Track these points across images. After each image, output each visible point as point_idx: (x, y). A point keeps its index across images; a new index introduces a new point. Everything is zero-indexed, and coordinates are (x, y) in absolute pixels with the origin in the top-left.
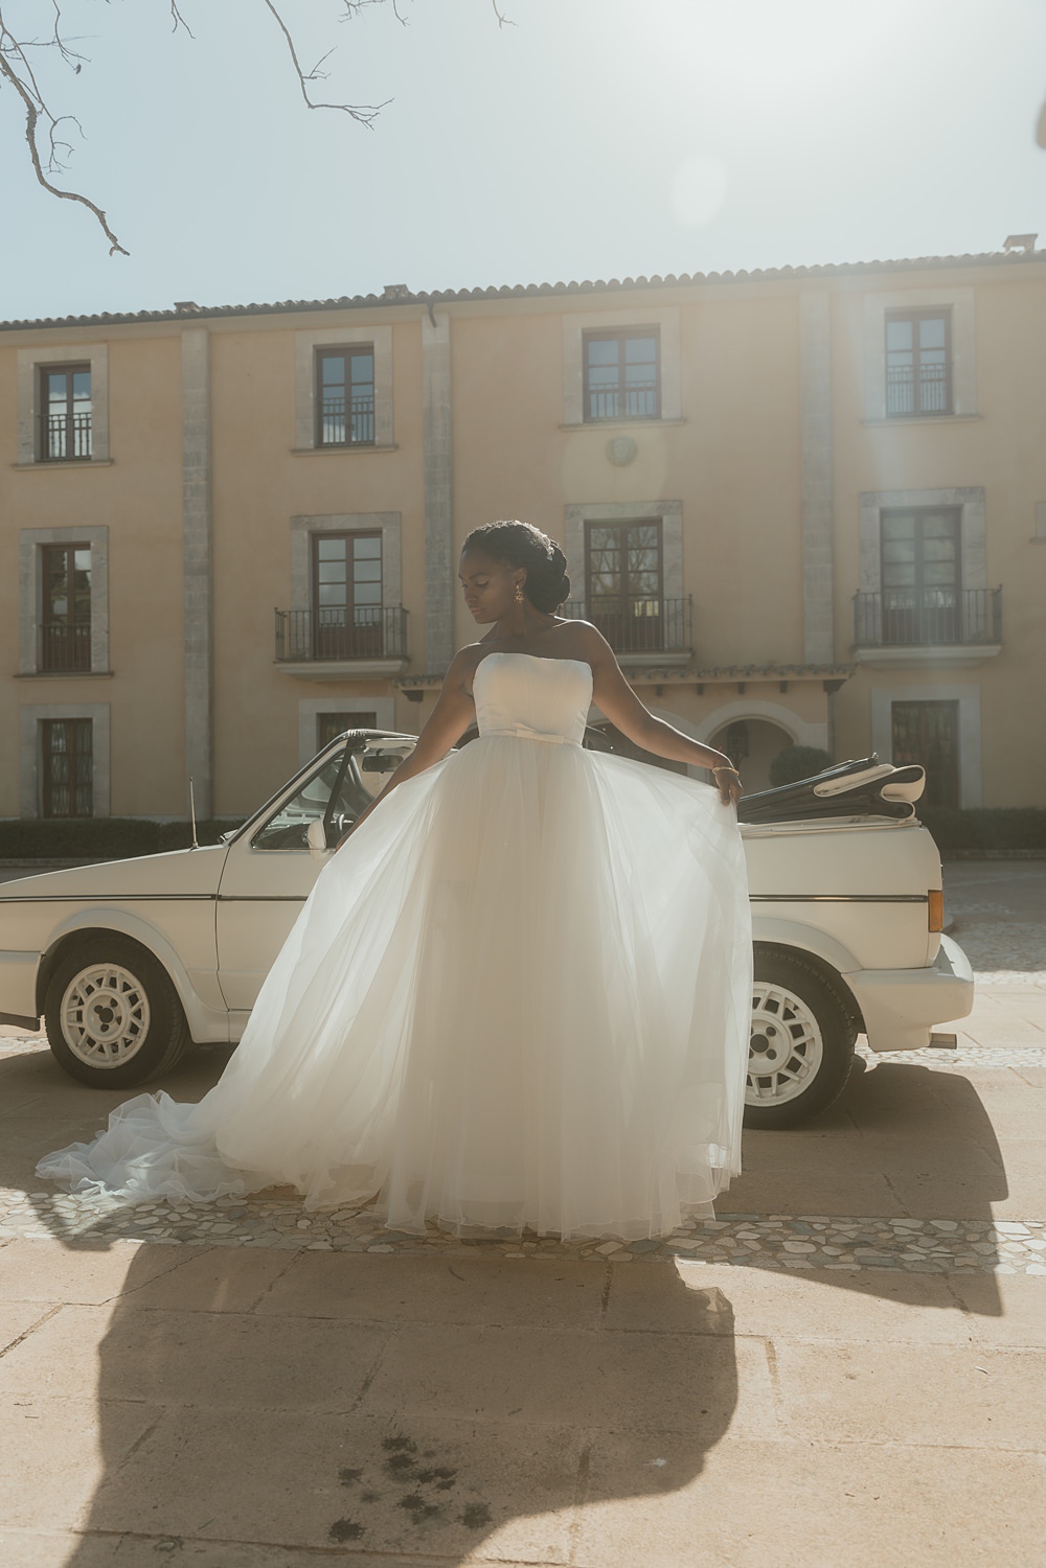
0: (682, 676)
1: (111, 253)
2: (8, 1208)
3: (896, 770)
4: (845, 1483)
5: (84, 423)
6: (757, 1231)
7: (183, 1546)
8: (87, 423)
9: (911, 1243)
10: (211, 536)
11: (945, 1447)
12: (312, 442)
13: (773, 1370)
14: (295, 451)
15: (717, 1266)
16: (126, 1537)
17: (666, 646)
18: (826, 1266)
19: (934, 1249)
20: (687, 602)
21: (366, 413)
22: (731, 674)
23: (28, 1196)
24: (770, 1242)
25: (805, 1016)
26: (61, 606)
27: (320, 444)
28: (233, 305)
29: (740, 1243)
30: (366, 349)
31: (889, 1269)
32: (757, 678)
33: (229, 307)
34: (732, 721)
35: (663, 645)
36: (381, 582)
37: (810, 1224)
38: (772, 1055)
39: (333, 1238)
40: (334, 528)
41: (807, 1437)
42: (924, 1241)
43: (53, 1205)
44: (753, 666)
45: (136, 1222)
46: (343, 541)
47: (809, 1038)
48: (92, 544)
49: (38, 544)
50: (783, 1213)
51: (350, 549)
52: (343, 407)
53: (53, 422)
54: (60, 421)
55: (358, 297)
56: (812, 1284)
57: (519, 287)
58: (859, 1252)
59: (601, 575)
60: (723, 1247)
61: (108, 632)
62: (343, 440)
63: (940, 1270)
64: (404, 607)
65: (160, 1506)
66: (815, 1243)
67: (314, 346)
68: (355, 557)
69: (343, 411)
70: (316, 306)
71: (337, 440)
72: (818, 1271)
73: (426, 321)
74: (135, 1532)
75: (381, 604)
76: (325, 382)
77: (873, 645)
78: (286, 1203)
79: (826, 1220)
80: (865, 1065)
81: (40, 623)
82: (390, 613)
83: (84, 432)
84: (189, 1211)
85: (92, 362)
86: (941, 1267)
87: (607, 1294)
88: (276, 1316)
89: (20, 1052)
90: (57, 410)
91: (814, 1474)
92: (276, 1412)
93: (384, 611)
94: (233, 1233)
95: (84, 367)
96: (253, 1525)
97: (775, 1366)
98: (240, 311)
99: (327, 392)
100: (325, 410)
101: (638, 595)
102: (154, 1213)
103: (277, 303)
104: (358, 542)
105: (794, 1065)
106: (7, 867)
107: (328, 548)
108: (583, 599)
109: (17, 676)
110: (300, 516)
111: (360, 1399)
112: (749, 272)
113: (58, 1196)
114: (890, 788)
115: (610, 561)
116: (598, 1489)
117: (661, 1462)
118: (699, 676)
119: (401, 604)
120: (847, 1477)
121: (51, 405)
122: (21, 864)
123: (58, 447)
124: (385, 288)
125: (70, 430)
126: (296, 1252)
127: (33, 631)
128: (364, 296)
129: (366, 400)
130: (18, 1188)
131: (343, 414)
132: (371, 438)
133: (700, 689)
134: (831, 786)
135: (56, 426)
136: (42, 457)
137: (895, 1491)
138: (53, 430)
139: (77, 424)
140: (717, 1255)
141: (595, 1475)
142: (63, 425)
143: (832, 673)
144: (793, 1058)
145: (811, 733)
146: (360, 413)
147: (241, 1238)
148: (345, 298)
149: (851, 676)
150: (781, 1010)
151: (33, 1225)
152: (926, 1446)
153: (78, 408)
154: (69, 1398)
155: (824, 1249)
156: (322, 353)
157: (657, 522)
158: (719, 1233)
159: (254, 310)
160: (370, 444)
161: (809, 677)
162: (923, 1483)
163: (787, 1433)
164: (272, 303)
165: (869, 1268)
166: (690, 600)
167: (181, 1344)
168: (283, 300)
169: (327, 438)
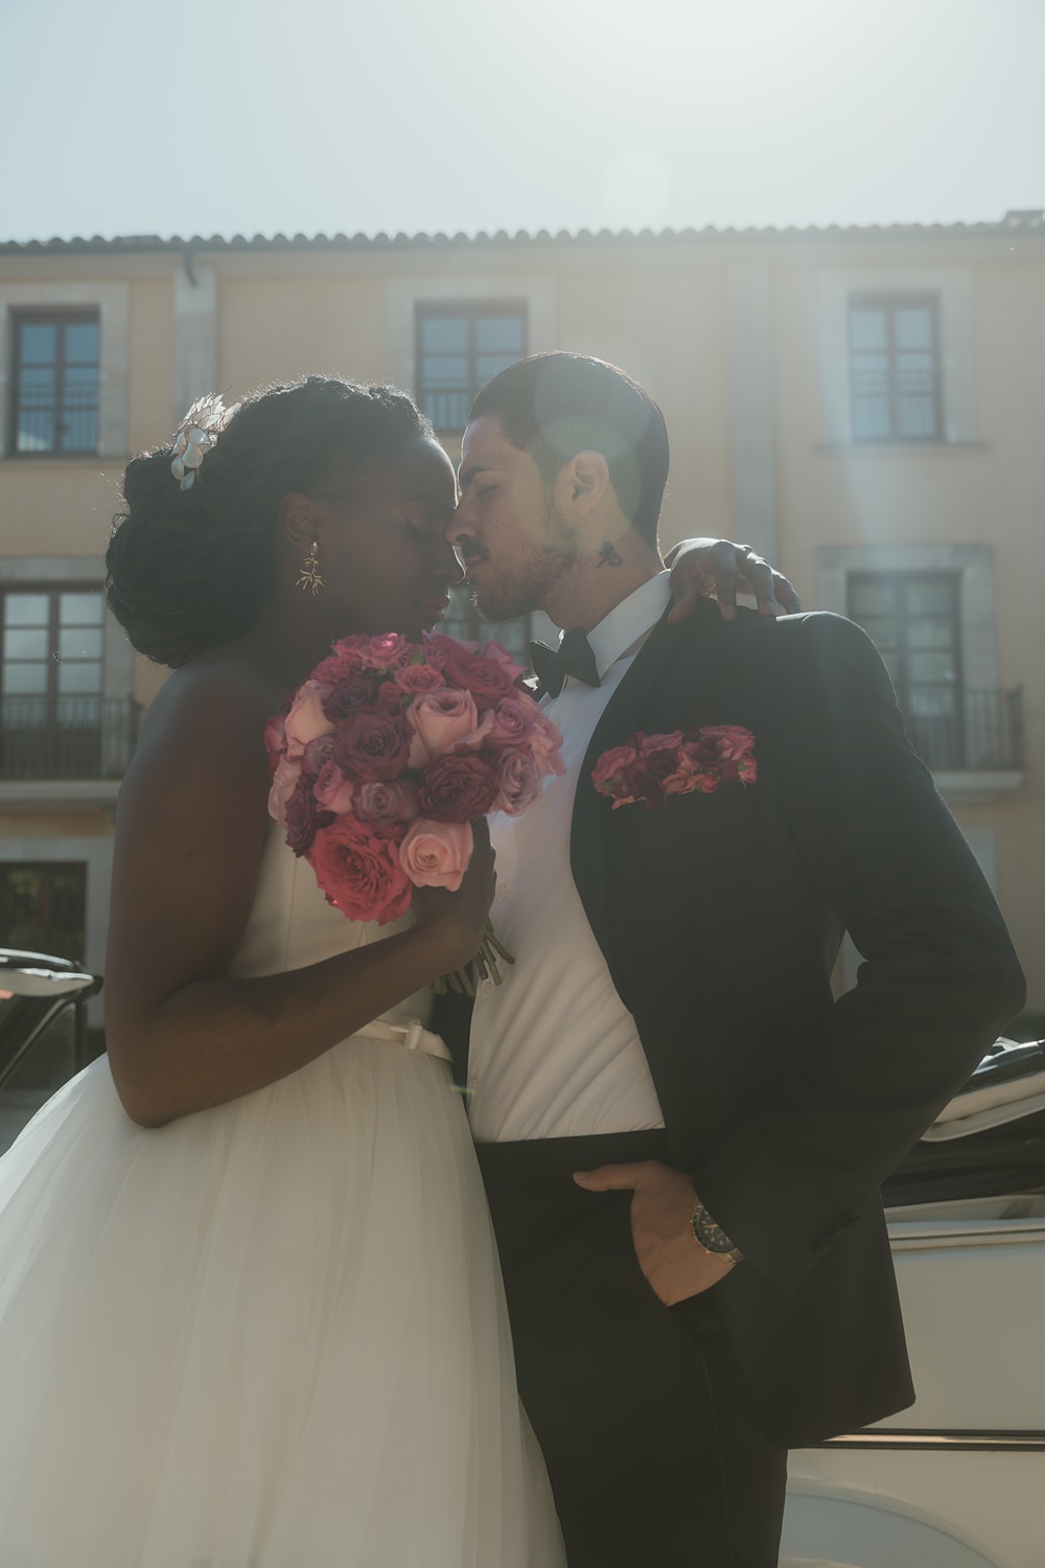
12: (1, 448)
21: (86, 408)
30: (89, 315)
36: (101, 660)
40: (31, 576)
46: (45, 597)
51: (54, 611)
52: (50, 398)
62: (49, 447)
64: (135, 699)
67: (9, 307)
68: (62, 623)
69: (50, 404)
71: (39, 447)
73: (180, 278)
75: (100, 695)
76: (23, 362)
82: (114, 709)
93: (105, 706)
99: (28, 376)
100: (24, 401)
107: (19, 608)
129: (86, 389)
132: (92, 446)
146: (76, 408)
156: (21, 317)
169: (26, 442)
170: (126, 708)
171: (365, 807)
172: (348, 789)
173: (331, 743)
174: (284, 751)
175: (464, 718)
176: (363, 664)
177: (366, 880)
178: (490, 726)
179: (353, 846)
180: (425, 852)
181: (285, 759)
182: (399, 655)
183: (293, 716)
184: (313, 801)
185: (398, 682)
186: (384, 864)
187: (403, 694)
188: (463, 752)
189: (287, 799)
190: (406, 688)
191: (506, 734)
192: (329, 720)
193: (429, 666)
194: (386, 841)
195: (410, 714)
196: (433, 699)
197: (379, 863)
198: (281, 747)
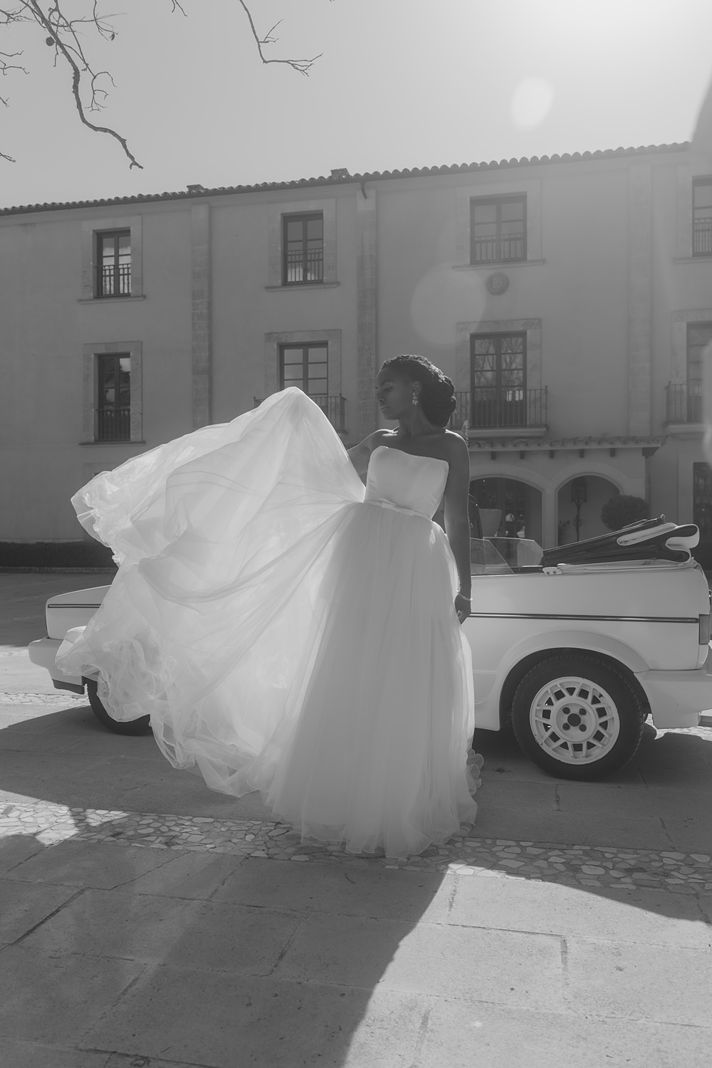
0: (539, 445)
1: (131, 167)
2: (56, 818)
3: (677, 527)
4: (607, 1047)
5: (126, 270)
6: (563, 857)
7: (150, 1064)
8: (128, 271)
9: (674, 870)
10: (210, 348)
11: (682, 1025)
12: (280, 281)
13: (565, 961)
14: (268, 288)
15: (533, 882)
16: (113, 1055)
17: (528, 423)
18: (611, 885)
19: (691, 876)
20: (543, 391)
21: (317, 260)
22: (575, 443)
23: (70, 810)
24: (572, 865)
25: (608, 701)
26: (111, 394)
27: (285, 283)
28: (226, 186)
29: (551, 865)
30: (318, 215)
31: (657, 890)
32: (594, 446)
33: (223, 188)
34: (576, 477)
35: (526, 423)
36: (327, 378)
37: (602, 853)
38: (583, 728)
39: (269, 848)
40: (295, 341)
41: (584, 1012)
42: (685, 869)
43: (86, 817)
44: (590, 437)
45: (139, 831)
46: (301, 350)
47: (610, 717)
48: (131, 354)
49: (95, 354)
50: (584, 844)
51: (306, 356)
52: (301, 256)
53: (105, 270)
54: (110, 270)
55: (312, 179)
56: (599, 898)
57: (425, 168)
58: (636, 875)
59: (484, 373)
60: (538, 867)
61: (141, 414)
62: (301, 279)
63: (694, 892)
64: (342, 396)
65: (137, 1035)
66: (605, 868)
67: (282, 214)
68: (309, 361)
69: (301, 259)
70: (283, 186)
71: (297, 280)
72: (605, 889)
73: (359, 194)
74: (119, 1052)
75: (327, 394)
76: (289, 239)
77: (680, 422)
78: (239, 822)
79: (615, 850)
80: (656, 734)
81: (97, 408)
82: (333, 400)
83: (126, 277)
84: (174, 825)
85: (131, 229)
86: (693, 889)
87: (453, 899)
88: (226, 903)
89: (73, 706)
90: (108, 262)
91: (585, 1039)
92: (219, 973)
93: (329, 399)
94: (202, 842)
95: (126, 232)
96: (197, 1052)
97: (566, 958)
98: (231, 191)
99: (290, 247)
100: (289, 259)
101: (510, 386)
102: (151, 825)
103: (257, 184)
104: (311, 351)
105: (599, 736)
106: (74, 573)
107: (290, 355)
108: (469, 390)
109: (82, 444)
110: (271, 333)
111: (276, 966)
112: (592, 153)
113: (90, 811)
114: (672, 540)
115: (491, 361)
116: (432, 1041)
117: (478, 1024)
118: (551, 445)
119: (341, 394)
120: (608, 1043)
121: (104, 259)
122: (84, 572)
123: (109, 286)
124: (332, 171)
125: (117, 276)
126: (243, 858)
127: (93, 412)
128: (317, 178)
129: (317, 251)
130: (64, 804)
131: (301, 261)
132: (321, 278)
133: (552, 454)
134: (630, 538)
135: (108, 273)
136: (98, 295)
137: (642, 1056)
138: (106, 276)
139: (121, 272)
140: (533, 873)
141: (432, 1030)
142: (112, 273)
143: (648, 443)
144: (598, 731)
145: (632, 485)
146: (313, 260)
147: (207, 846)
148: (303, 180)
149: (662, 445)
150: (590, 697)
151: (71, 831)
152: (669, 1023)
153: (123, 260)
154: (84, 955)
155: (611, 872)
156: (287, 219)
157: (523, 334)
158: (536, 857)
159: (241, 190)
160: (319, 282)
161: (632, 445)
162: (663, 1051)
163: (569, 1008)
164: (253, 185)
165: (642, 888)
166: (546, 390)
167: (161, 920)
168: (260, 183)
169: (291, 278)
170: (338, 400)
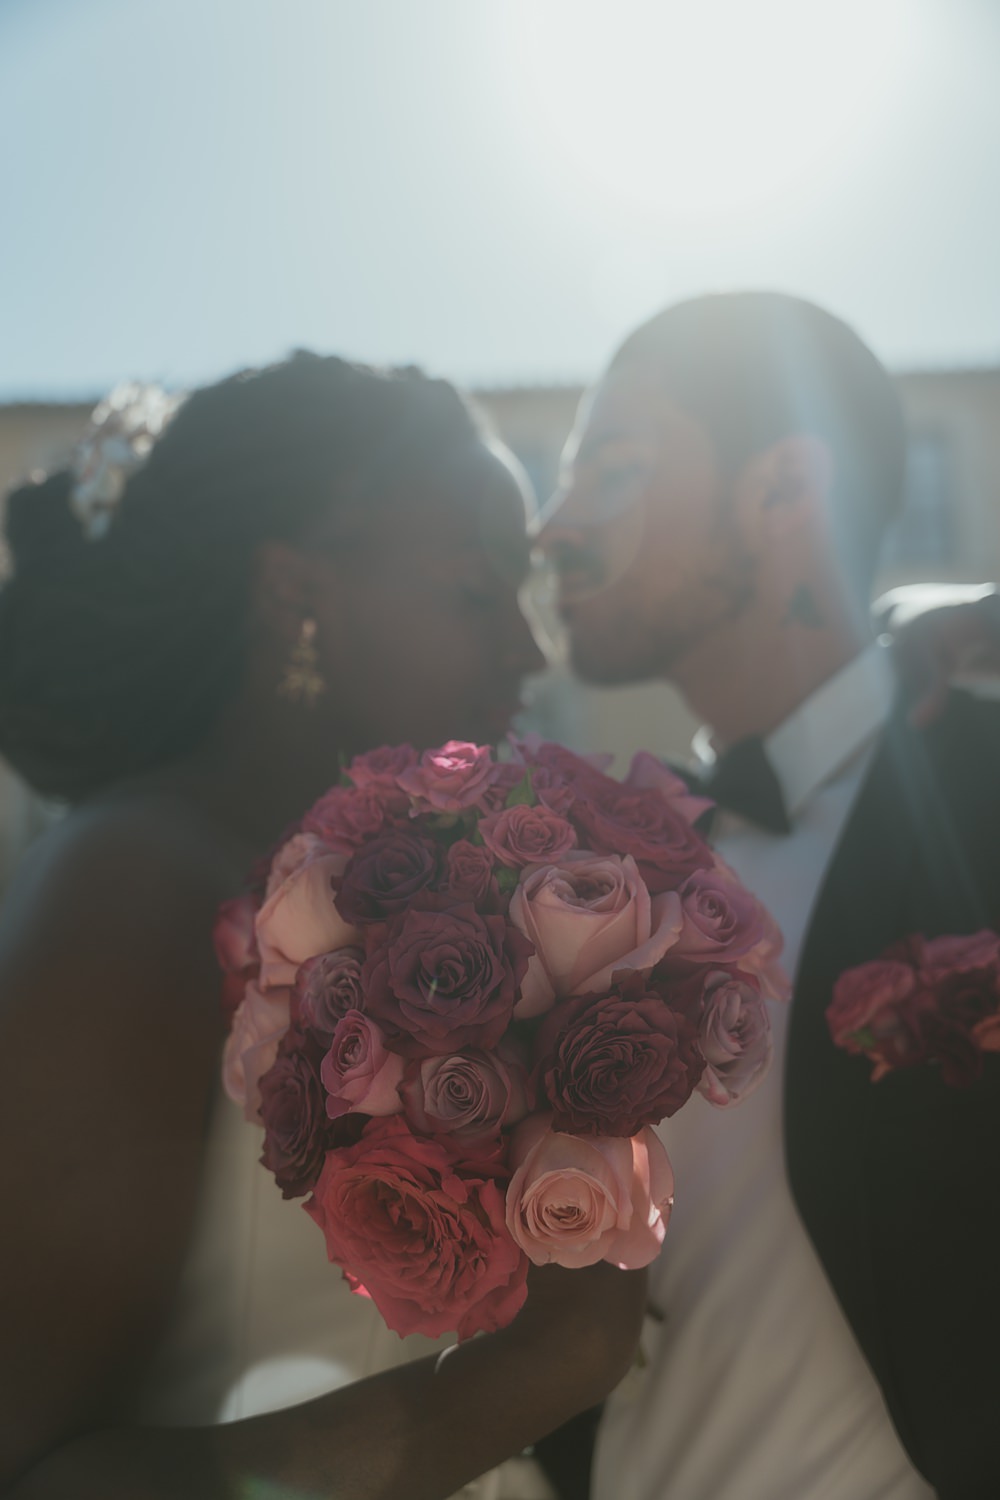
171: (429, 1107)
172: (393, 1070)
173: (351, 968)
174: (254, 971)
175: (622, 918)
176: (410, 805)
177: (433, 1256)
178: (677, 929)
179: (406, 1188)
180: (556, 1203)
181: (257, 989)
182: (485, 788)
183: (272, 909)
184: (318, 1092)
185: (487, 841)
186: (473, 1228)
187: (498, 866)
188: (628, 988)
189: (263, 1072)
190: (504, 856)
191: (709, 943)
192: (346, 920)
193: (545, 808)
194: (478, 1181)
195: (517, 908)
196: (562, 878)
197: (460, 1224)
198: (245, 960)
